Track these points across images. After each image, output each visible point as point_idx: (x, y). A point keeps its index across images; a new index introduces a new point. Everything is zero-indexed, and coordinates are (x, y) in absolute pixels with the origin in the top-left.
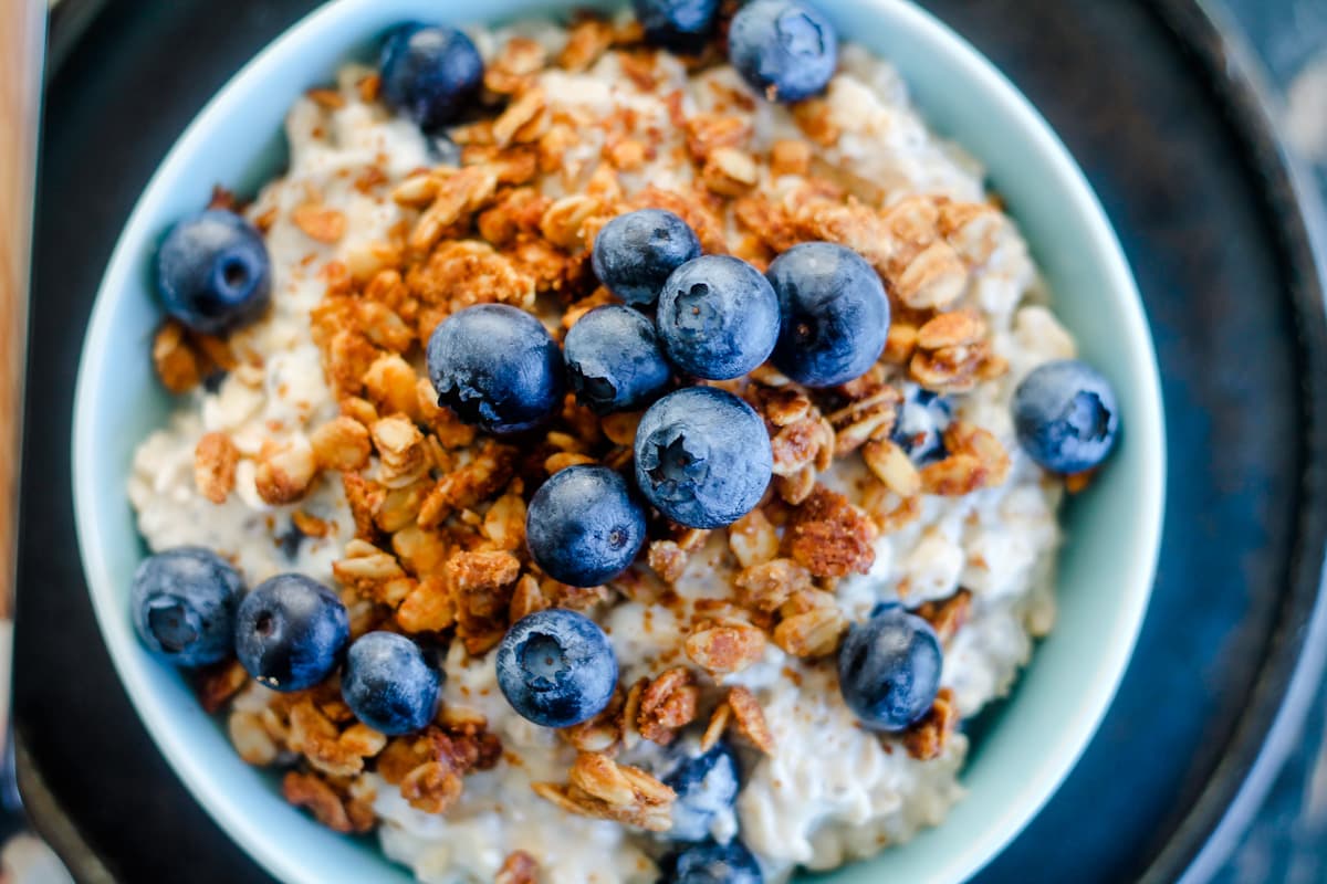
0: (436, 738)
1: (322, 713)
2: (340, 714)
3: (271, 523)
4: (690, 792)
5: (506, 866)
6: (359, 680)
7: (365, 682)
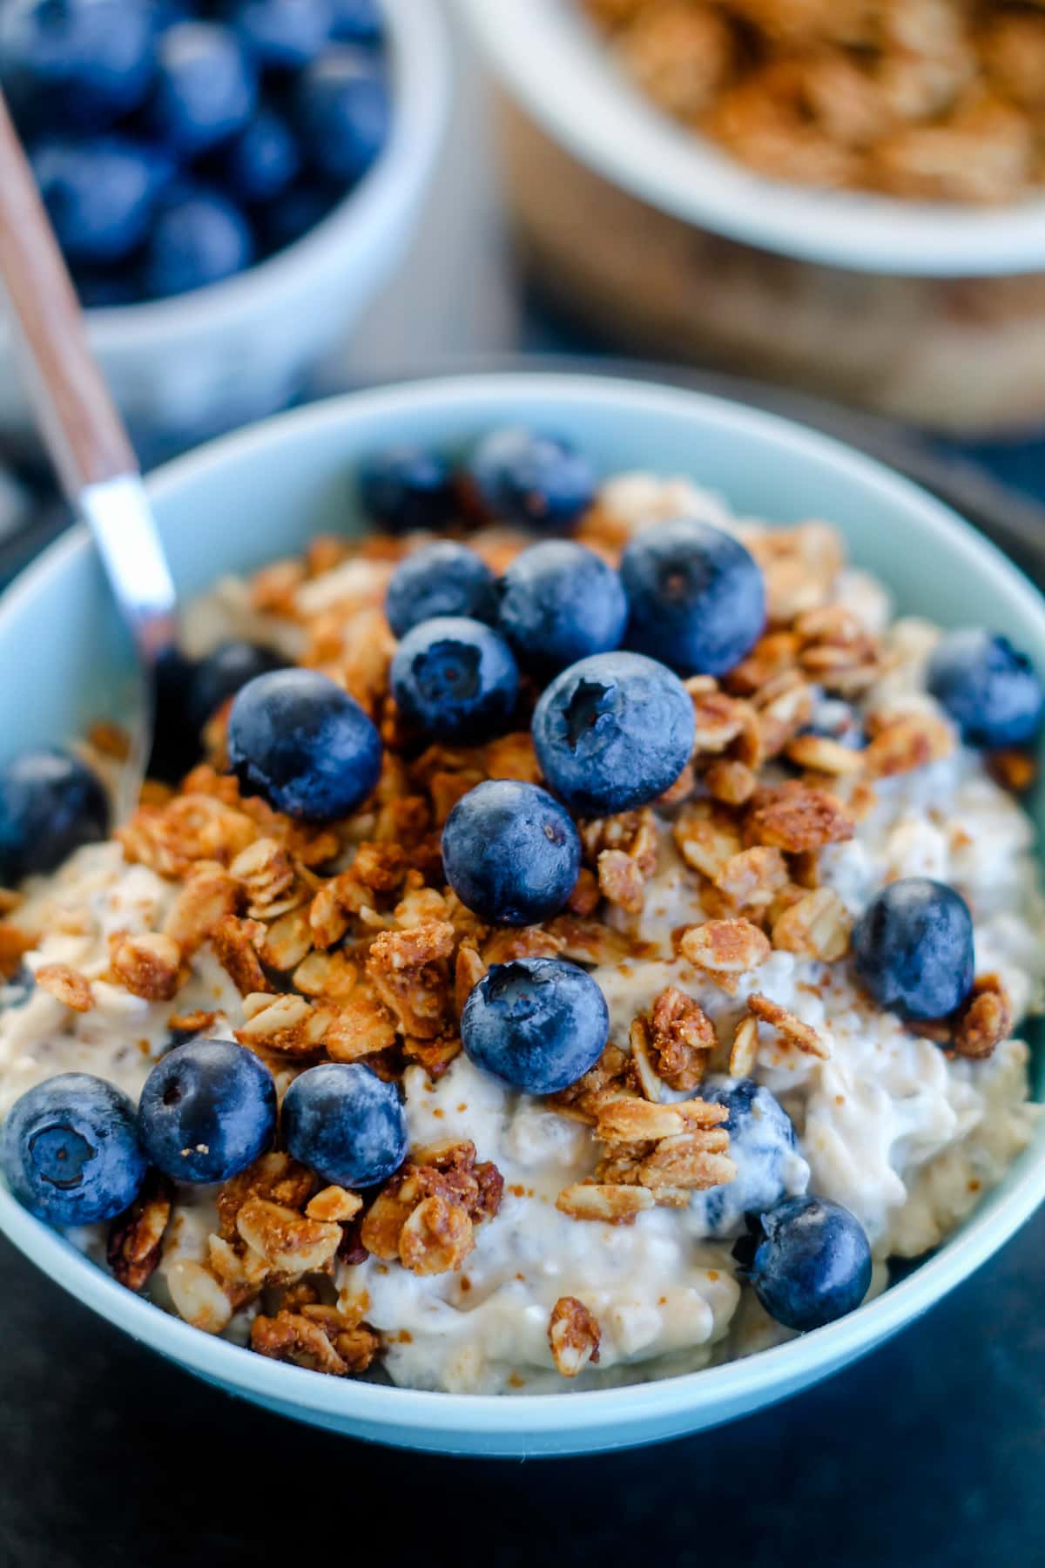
0: (422, 1172)
1: (274, 1200)
2: (295, 1190)
3: (145, 1047)
4: (743, 1127)
5: (555, 1317)
6: (304, 1109)
7: (312, 1107)
